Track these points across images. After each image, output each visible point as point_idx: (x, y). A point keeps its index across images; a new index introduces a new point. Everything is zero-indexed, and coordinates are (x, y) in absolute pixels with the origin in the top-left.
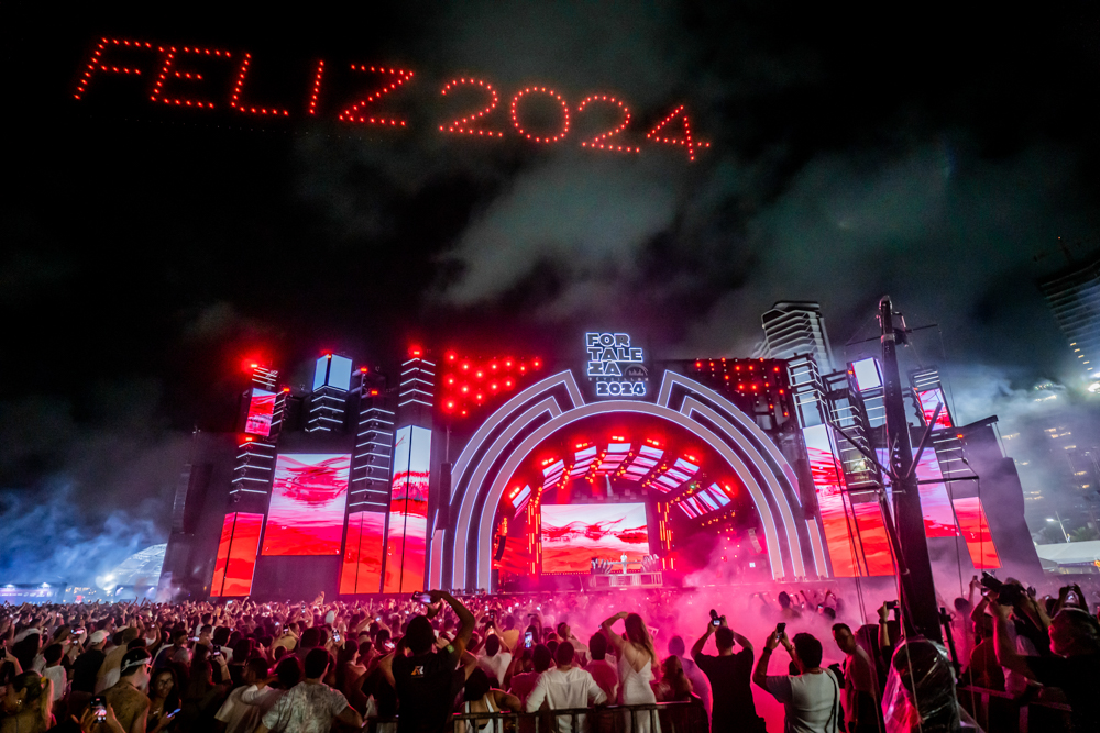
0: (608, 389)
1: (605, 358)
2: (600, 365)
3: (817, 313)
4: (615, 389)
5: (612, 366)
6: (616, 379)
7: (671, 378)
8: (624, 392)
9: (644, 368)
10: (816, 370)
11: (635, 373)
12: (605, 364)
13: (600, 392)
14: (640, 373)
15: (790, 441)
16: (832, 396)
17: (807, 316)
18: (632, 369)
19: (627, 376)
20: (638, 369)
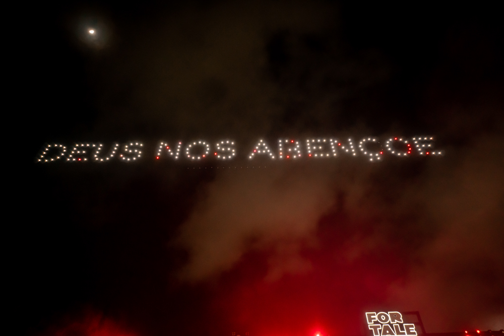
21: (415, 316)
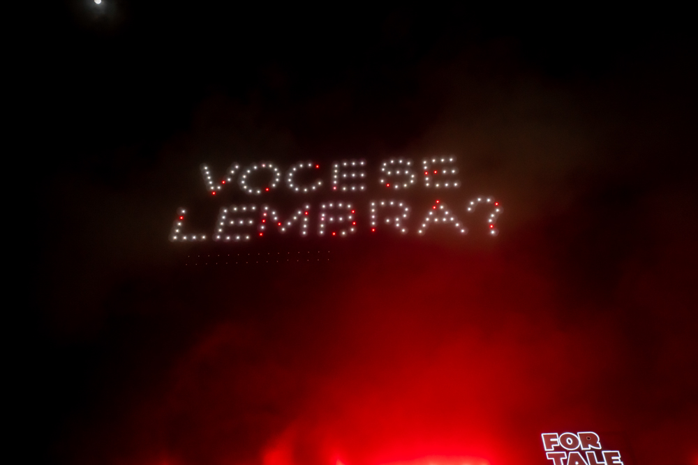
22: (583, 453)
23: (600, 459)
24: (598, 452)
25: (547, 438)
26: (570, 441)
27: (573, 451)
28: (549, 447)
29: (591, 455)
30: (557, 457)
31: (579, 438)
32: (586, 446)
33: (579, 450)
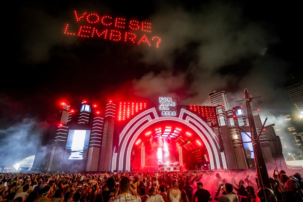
0: (165, 113)
1: (165, 104)
2: (163, 107)
3: (224, 94)
4: (167, 113)
5: (166, 107)
6: (167, 110)
7: (183, 111)
8: (170, 114)
9: (176, 108)
10: (224, 109)
11: (173, 109)
12: (165, 106)
13: (163, 114)
14: (174, 109)
15: (216, 130)
16: (228, 117)
17: (221, 94)
18: (172, 108)
19: (171, 110)
20: (174, 108)
21: (176, 100)
22: (167, 102)
23: (171, 103)
24: (171, 102)
25: (161, 98)
26: (165, 99)
27: (165, 102)
28: (160, 100)
29: (169, 103)
30: (162, 103)
31: (167, 99)
32: (168, 101)
33: (167, 101)
